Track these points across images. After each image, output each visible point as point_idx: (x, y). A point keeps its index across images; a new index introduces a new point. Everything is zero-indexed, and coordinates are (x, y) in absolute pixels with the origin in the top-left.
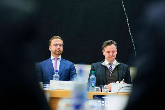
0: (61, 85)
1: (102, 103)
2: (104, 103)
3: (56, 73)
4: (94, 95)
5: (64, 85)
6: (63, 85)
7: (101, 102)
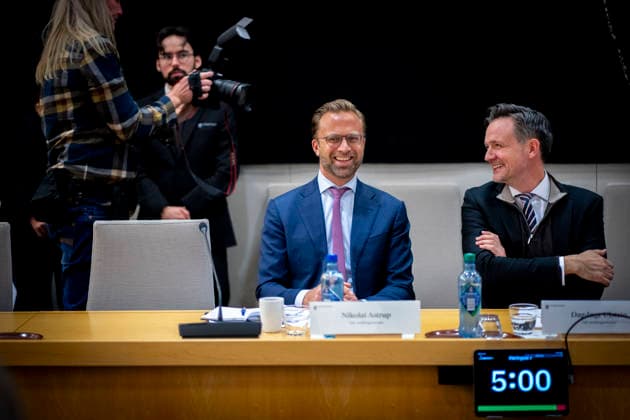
0: (351, 316)
1: (509, 381)
2: (515, 380)
3: (331, 268)
4: (476, 352)
5: (364, 316)
6: (359, 316)
7: (506, 377)
